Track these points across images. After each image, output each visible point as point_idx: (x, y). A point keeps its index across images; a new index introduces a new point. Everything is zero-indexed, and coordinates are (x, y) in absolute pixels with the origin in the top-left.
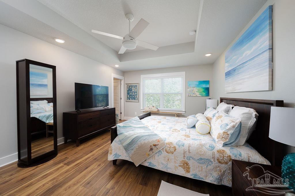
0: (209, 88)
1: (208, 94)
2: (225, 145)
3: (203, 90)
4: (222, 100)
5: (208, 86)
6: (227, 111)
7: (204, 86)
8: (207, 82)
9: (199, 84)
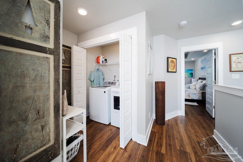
0: (192, 73)
1: (192, 76)
2: (200, 90)
3: (190, 74)
4: (200, 79)
5: (192, 72)
6: (202, 82)
7: (190, 72)
8: (192, 70)
9: (187, 71)
